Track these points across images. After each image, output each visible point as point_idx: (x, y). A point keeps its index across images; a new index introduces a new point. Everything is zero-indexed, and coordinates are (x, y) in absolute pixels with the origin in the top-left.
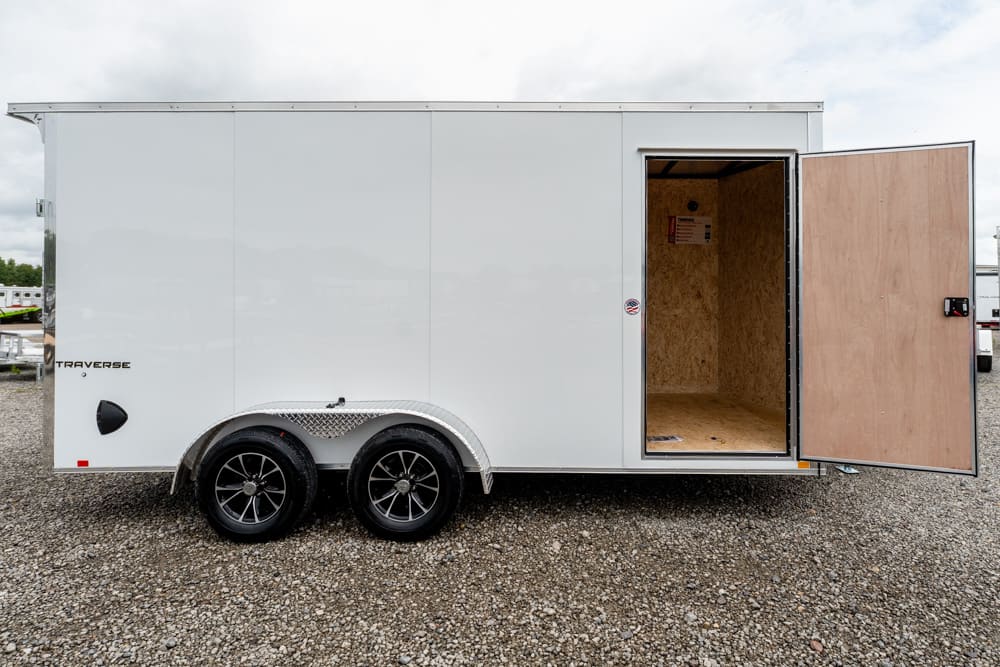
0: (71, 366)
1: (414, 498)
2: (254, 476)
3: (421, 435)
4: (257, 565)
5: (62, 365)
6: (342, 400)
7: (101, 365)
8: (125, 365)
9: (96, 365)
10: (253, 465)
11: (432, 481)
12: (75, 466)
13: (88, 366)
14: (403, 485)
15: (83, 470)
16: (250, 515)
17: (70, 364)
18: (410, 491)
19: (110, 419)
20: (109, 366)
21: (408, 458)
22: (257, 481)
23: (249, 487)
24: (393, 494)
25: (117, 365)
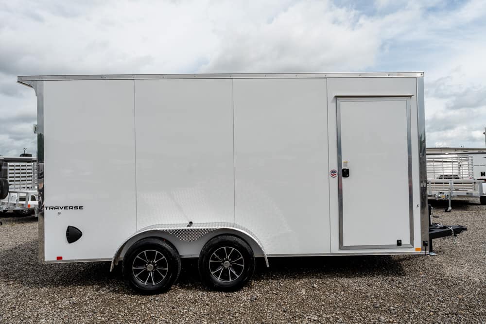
0: (52, 209)
1: (231, 270)
2: (151, 262)
3: (235, 239)
4: (161, 304)
5: (48, 208)
6: (191, 223)
7: (68, 208)
8: (80, 208)
9: (65, 208)
10: (151, 256)
11: (240, 262)
12: (56, 259)
13: (61, 209)
14: (227, 264)
15: (59, 262)
16: (150, 281)
17: (52, 208)
18: (230, 266)
19: (73, 235)
20: (72, 209)
21: (229, 250)
22: (153, 264)
23: (150, 267)
24: (221, 269)
25: (76, 208)
